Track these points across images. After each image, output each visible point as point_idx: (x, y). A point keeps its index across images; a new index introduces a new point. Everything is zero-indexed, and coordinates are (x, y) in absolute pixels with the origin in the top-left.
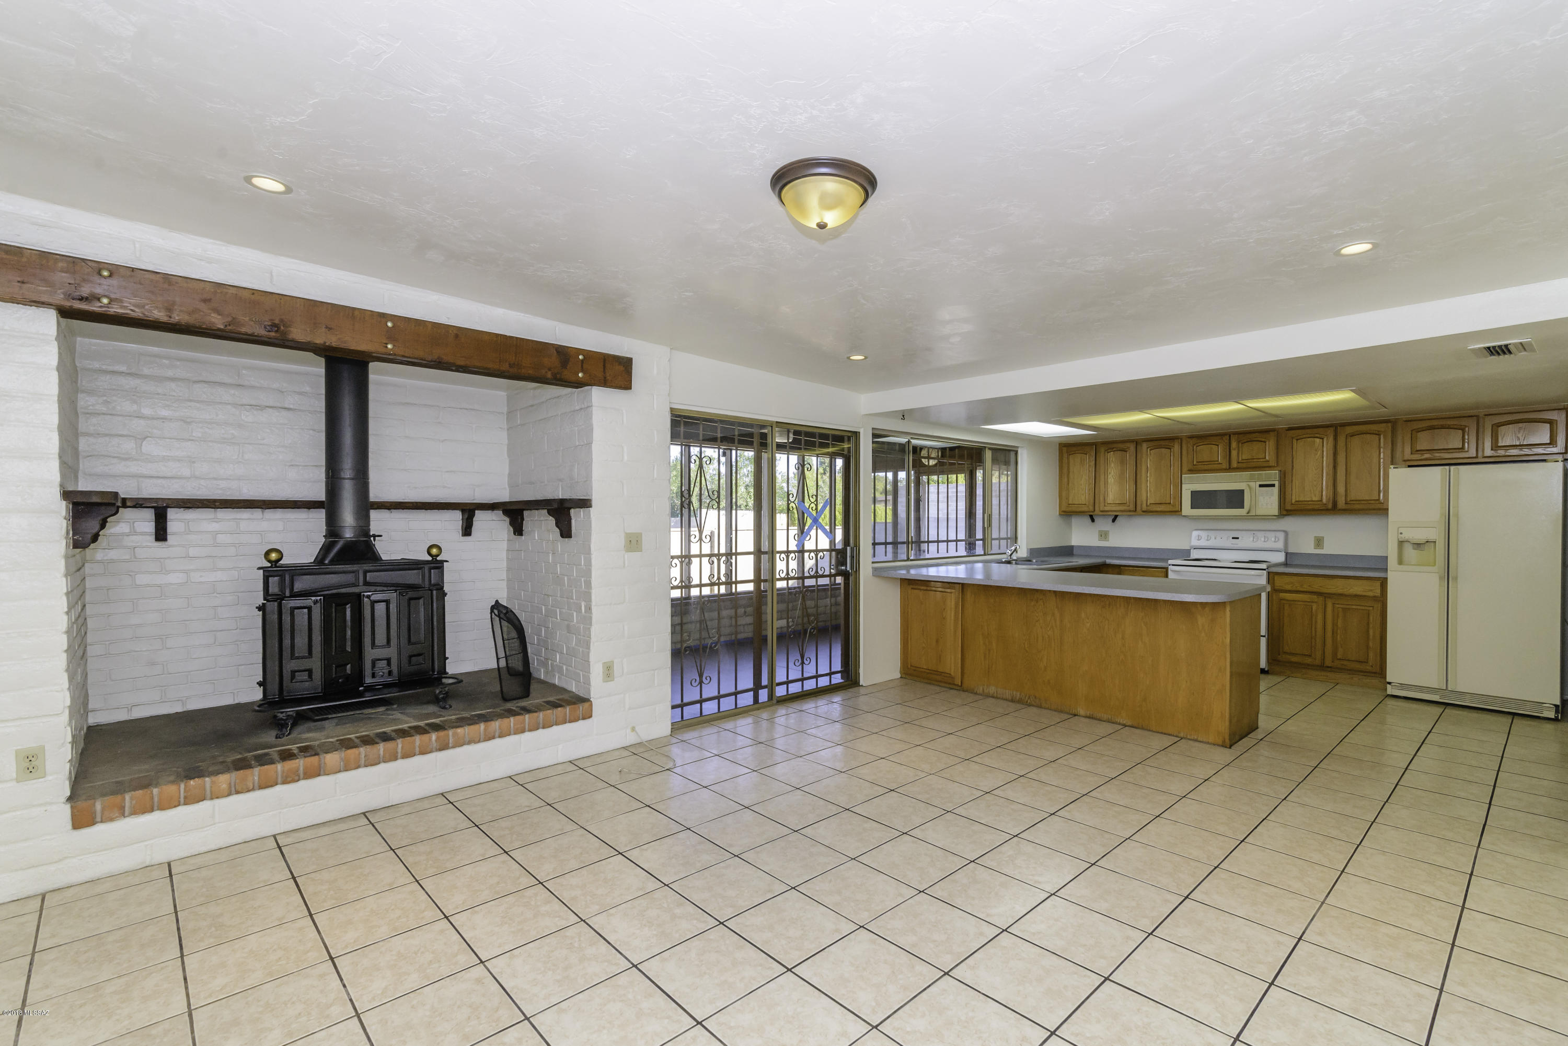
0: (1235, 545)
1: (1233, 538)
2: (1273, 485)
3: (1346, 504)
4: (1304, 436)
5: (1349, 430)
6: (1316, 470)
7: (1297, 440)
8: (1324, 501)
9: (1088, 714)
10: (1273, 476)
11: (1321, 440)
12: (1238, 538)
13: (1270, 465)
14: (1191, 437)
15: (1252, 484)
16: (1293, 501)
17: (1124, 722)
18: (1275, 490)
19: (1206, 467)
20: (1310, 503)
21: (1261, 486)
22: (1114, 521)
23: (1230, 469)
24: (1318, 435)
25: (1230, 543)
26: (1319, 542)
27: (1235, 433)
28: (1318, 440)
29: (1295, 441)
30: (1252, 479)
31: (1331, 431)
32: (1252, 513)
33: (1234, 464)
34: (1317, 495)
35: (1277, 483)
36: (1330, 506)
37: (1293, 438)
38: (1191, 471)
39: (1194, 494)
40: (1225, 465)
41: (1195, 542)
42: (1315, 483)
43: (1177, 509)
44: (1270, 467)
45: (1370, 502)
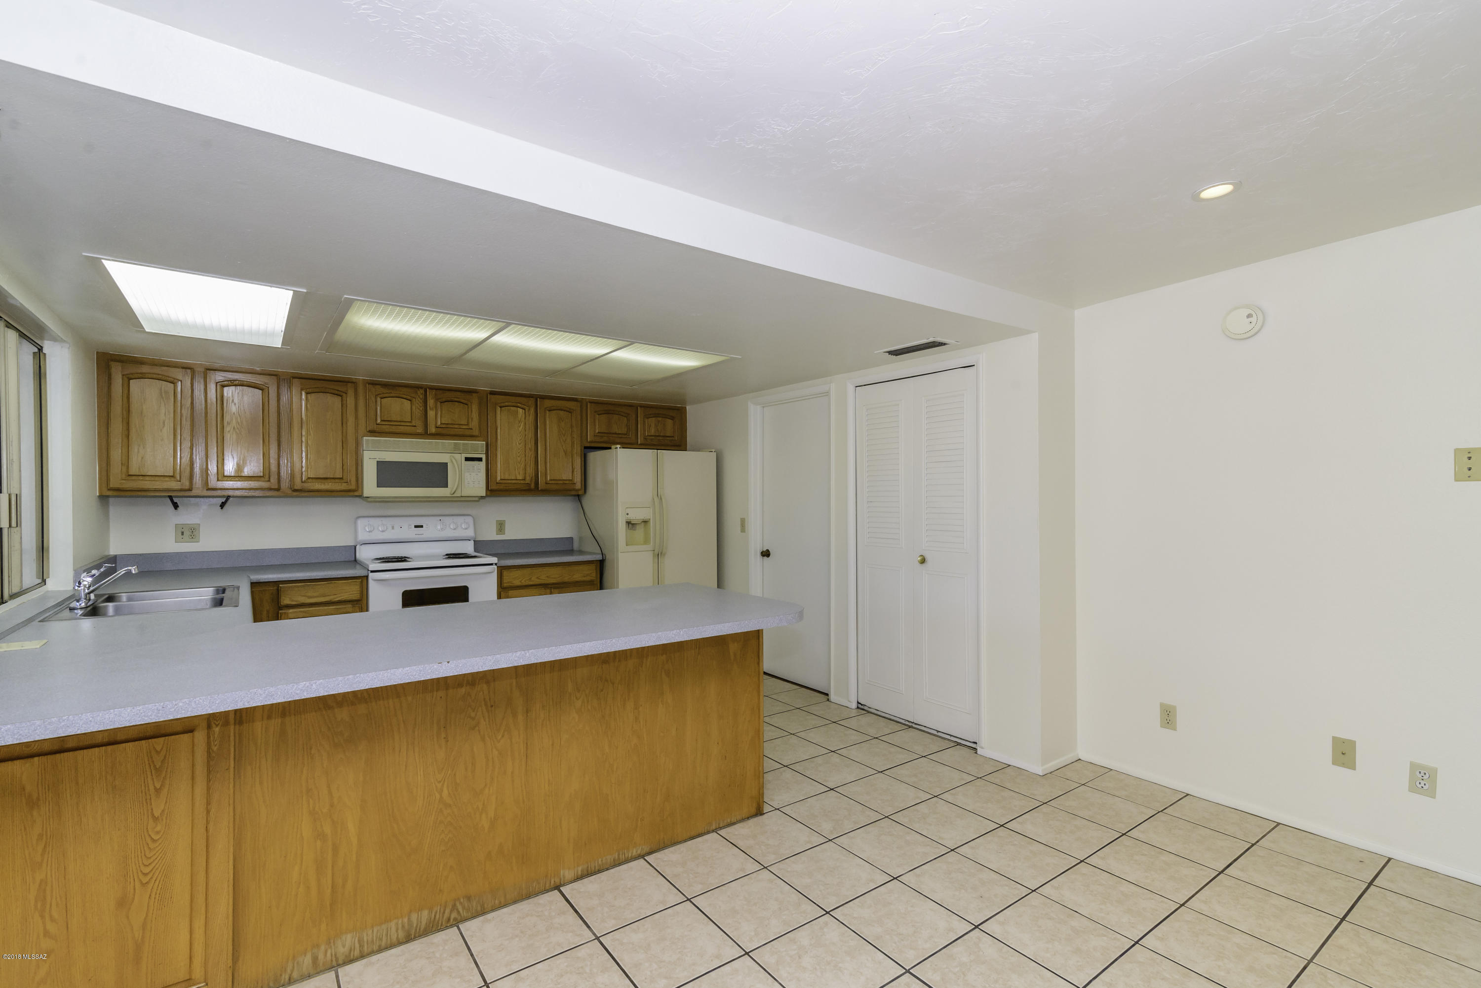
0: (420, 536)
1: (416, 527)
2: (480, 459)
3: (546, 483)
4: (507, 404)
5: (548, 403)
6: (519, 444)
7: (501, 407)
8: (528, 478)
9: (580, 873)
10: (478, 447)
11: (524, 411)
12: (422, 526)
13: (474, 434)
14: (373, 384)
15: (458, 456)
16: (499, 478)
17: (639, 852)
18: (483, 464)
19: (393, 429)
20: (514, 482)
21: (467, 459)
22: (222, 505)
23: (426, 434)
24: (519, 405)
25: (413, 533)
26: (501, 527)
27: (432, 388)
28: (520, 411)
29: (499, 409)
30: (456, 450)
31: (532, 401)
32: (458, 494)
33: (432, 429)
34: (521, 474)
35: (484, 457)
36: (533, 486)
37: (496, 404)
38: (373, 433)
39: (382, 466)
40: (420, 430)
41: (363, 536)
42: (519, 459)
43: (353, 487)
44: (472, 437)
45: (565, 482)
